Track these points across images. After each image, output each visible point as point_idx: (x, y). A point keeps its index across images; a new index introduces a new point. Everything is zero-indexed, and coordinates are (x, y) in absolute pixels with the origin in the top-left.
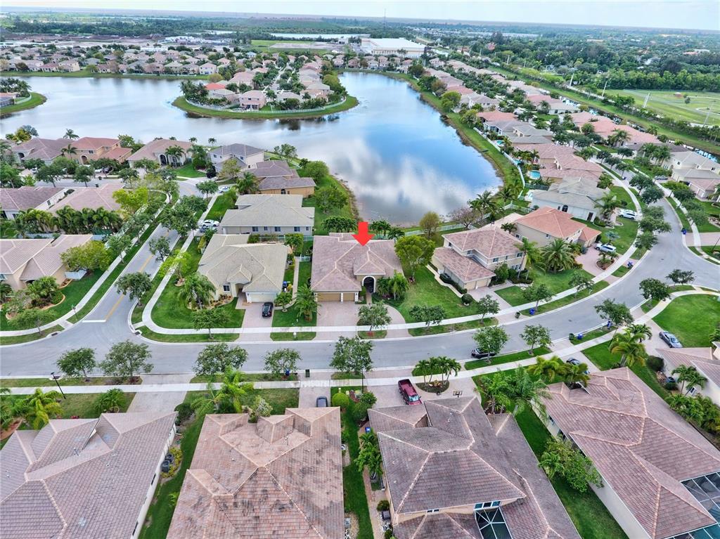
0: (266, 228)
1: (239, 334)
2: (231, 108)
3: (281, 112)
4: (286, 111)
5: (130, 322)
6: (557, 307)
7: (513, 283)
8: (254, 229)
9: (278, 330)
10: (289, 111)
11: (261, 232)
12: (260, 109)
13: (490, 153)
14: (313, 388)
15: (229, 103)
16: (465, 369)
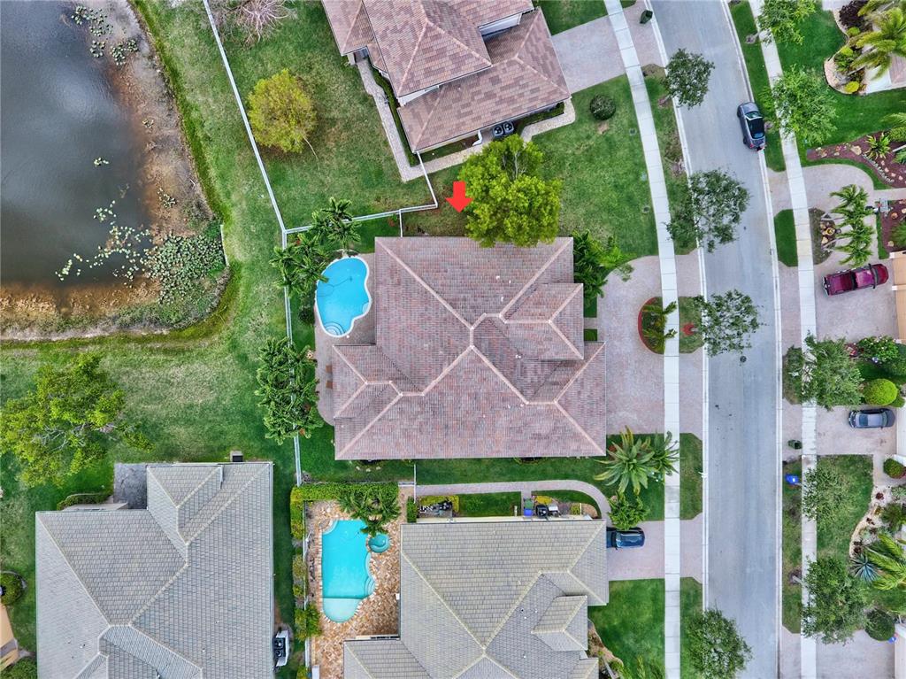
16: (783, 172)
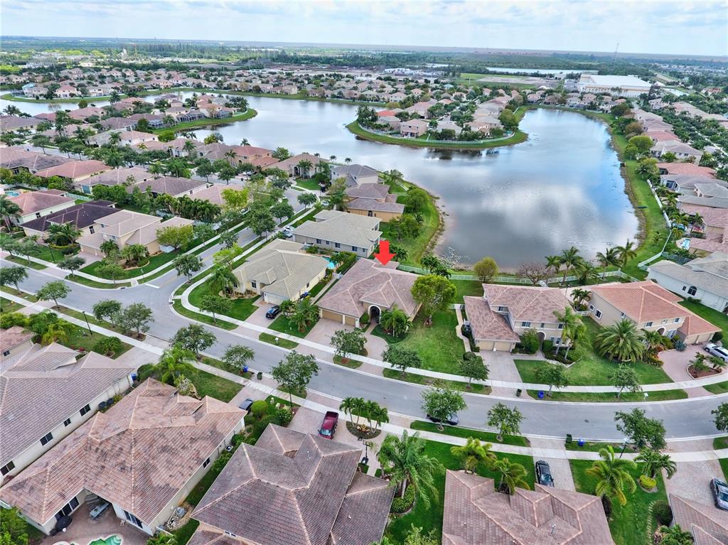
0: (328, 242)
1: (238, 326)
2: (390, 134)
3: (436, 141)
4: (440, 141)
5: (173, 293)
6: (582, 400)
7: (546, 357)
8: (318, 241)
9: (271, 332)
10: (444, 141)
11: (323, 245)
12: (417, 137)
13: (647, 211)
14: (255, 390)
15: (391, 129)
16: (409, 426)
